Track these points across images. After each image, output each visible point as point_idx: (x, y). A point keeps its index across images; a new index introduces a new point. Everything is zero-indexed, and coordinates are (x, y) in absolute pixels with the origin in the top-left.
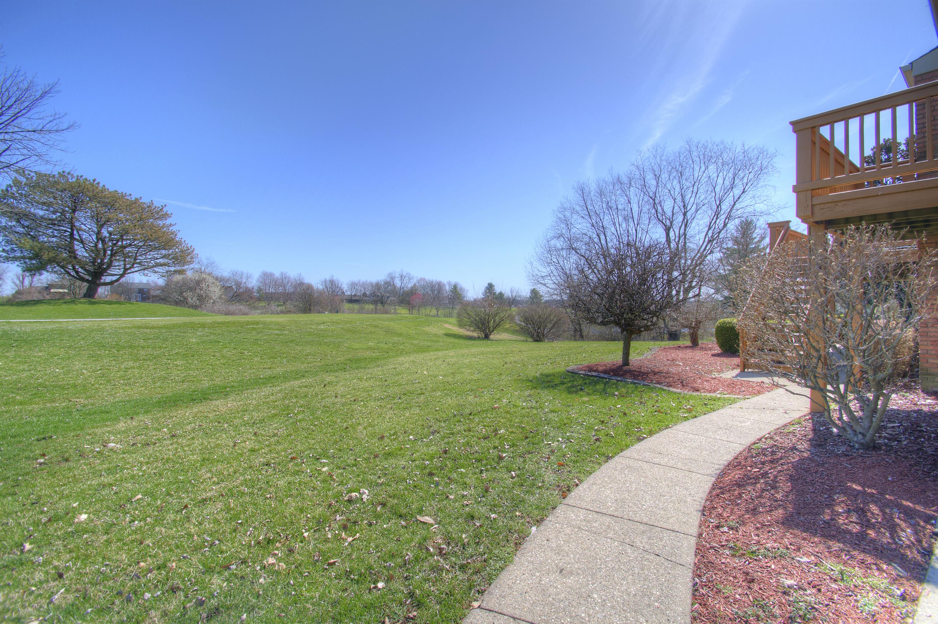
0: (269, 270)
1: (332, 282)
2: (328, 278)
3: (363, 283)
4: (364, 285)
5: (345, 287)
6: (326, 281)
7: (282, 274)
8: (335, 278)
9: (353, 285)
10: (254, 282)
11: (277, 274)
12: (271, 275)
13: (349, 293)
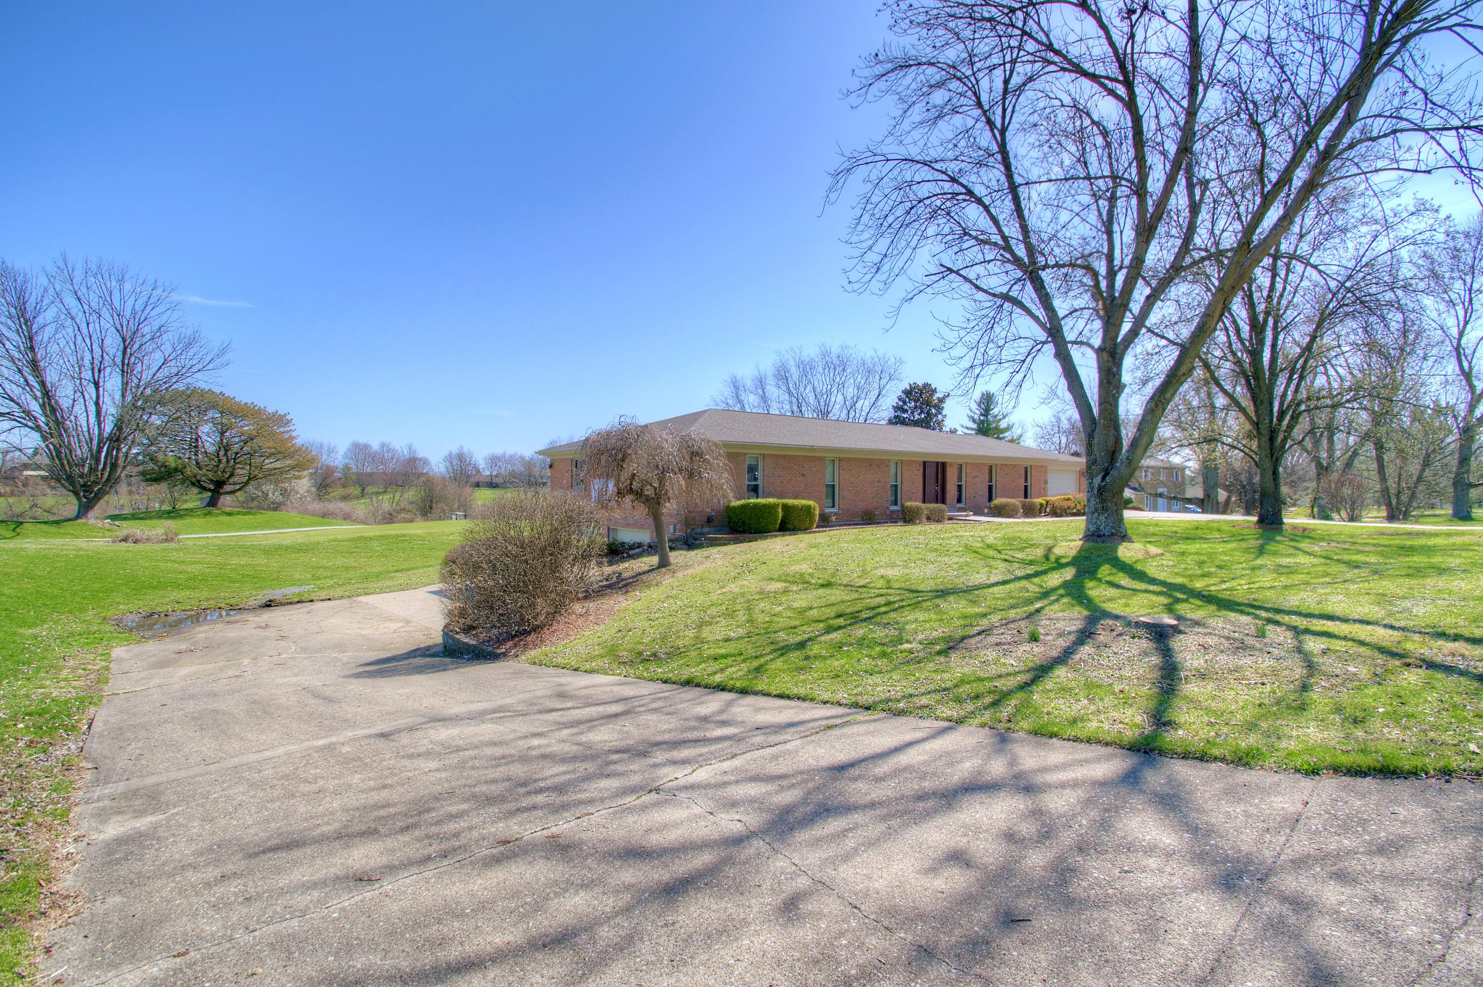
0: (362, 439)
1: (461, 457)
2: (455, 450)
3: (511, 457)
4: (511, 460)
5: (482, 464)
6: (450, 454)
7: (383, 445)
8: (465, 450)
9: (494, 460)
10: (340, 458)
11: (375, 446)
12: (367, 447)
13: (488, 473)
